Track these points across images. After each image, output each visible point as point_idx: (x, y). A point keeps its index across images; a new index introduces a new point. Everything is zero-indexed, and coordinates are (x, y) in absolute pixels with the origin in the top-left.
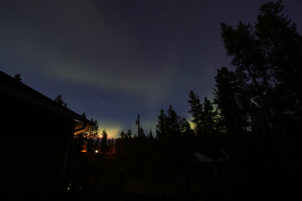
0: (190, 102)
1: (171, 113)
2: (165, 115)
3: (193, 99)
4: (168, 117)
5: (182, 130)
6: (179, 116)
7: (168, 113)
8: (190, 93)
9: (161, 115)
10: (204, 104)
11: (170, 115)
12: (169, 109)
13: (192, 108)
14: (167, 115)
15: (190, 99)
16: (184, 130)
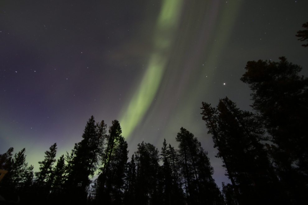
0: (47, 153)
1: (19, 157)
2: (11, 155)
3: (51, 152)
4: (11, 160)
5: (21, 179)
6: (26, 163)
7: (15, 156)
8: (53, 145)
9: (5, 154)
10: (58, 161)
11: (16, 159)
12: (20, 152)
13: (45, 160)
14: (13, 157)
15: (49, 151)
16: (22, 180)
